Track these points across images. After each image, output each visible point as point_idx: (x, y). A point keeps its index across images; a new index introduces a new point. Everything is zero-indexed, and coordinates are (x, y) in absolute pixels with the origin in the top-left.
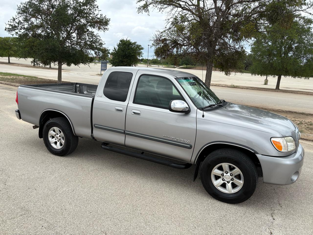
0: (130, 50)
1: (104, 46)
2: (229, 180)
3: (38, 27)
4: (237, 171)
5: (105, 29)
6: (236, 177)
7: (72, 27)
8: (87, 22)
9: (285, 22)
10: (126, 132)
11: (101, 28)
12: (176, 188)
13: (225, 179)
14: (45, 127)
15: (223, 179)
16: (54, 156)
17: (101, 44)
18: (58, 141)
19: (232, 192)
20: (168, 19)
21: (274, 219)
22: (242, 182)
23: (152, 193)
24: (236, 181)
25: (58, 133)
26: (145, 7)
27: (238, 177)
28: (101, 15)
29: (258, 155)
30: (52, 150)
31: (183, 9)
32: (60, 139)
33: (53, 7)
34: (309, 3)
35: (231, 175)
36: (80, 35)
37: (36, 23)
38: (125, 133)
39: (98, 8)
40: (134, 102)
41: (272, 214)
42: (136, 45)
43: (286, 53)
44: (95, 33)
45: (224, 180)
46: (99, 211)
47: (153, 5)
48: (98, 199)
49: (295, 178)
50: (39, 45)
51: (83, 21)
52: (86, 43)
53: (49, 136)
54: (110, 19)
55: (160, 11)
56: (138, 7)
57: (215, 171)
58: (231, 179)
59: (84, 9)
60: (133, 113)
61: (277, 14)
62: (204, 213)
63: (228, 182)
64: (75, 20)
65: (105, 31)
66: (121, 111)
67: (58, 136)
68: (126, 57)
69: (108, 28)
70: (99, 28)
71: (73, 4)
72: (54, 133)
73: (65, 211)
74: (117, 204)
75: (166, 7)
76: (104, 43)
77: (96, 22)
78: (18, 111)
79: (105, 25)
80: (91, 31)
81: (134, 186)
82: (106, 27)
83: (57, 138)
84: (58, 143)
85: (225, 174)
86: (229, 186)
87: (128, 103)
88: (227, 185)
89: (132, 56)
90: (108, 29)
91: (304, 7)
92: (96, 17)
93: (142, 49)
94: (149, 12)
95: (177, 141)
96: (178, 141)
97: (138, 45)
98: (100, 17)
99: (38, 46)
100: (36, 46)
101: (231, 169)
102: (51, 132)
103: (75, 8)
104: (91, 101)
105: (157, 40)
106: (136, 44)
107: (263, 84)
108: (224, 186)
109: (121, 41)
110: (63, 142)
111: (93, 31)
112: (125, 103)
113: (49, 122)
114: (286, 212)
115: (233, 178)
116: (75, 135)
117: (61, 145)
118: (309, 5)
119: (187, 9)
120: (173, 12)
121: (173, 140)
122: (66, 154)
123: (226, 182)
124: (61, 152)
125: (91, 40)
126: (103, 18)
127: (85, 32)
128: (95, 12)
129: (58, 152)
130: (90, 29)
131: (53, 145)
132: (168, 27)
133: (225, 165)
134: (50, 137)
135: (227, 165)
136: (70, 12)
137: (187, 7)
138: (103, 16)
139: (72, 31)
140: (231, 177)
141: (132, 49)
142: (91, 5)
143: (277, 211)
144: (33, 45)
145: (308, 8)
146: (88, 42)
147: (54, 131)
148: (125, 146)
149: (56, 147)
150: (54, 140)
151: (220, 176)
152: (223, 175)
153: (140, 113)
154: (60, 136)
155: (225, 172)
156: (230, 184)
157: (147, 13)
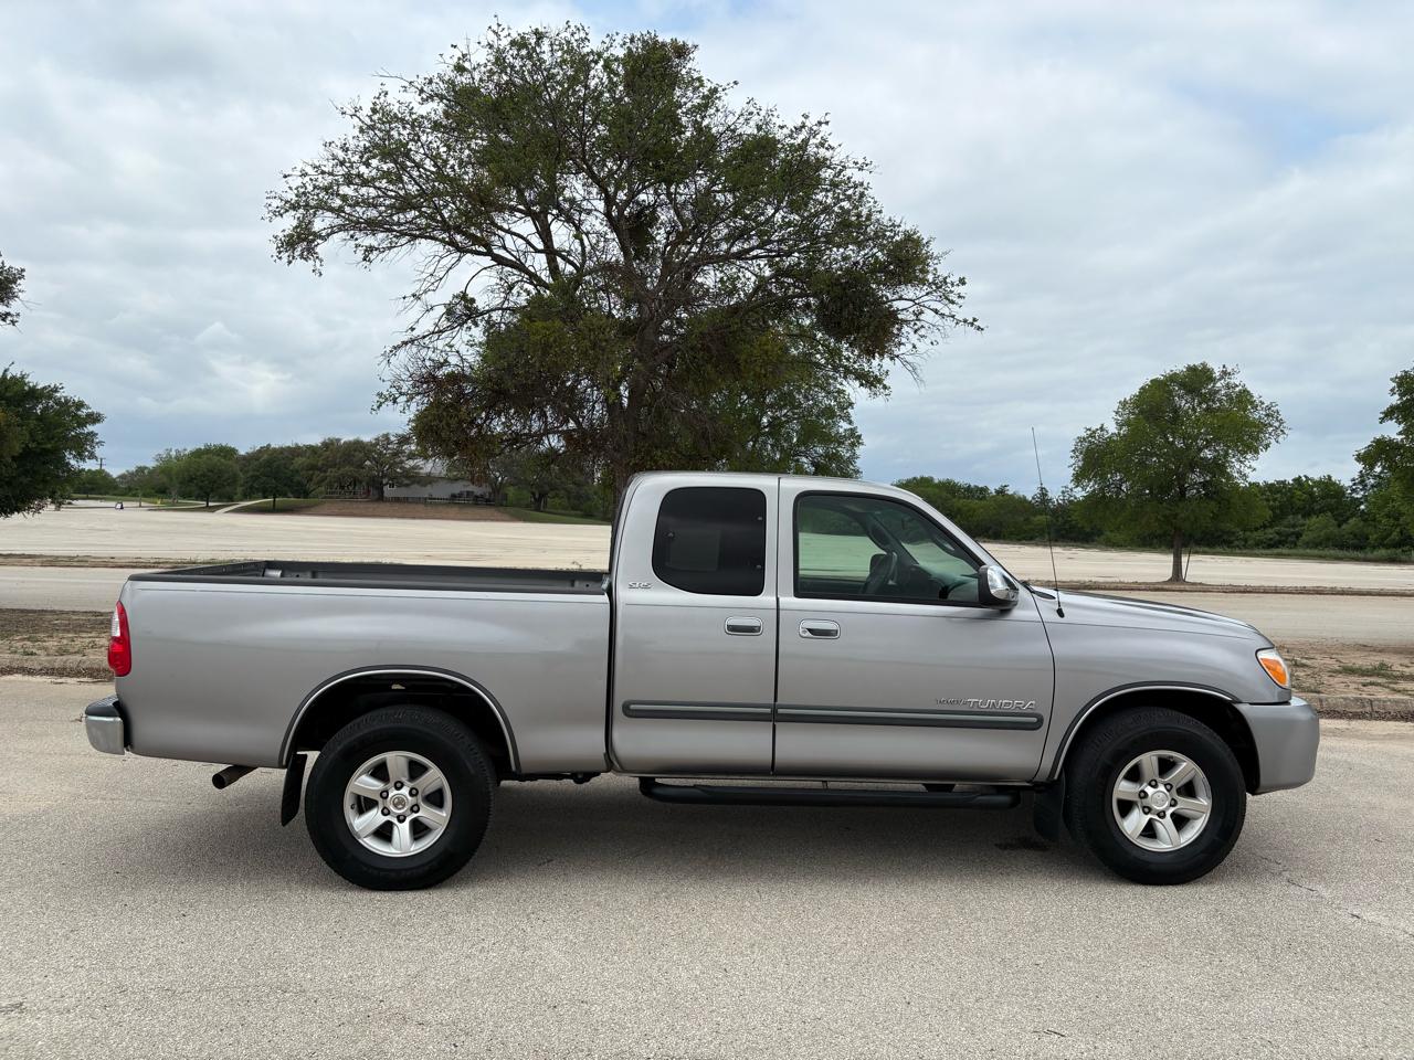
2: (1166, 804)
4: (1186, 768)
6: (1179, 792)
10: (780, 711)
13: (1152, 806)
15: (1145, 807)
18: (398, 817)
19: (1180, 842)
20: (414, 295)
21: (1311, 890)
22: (1205, 803)
24: (1185, 805)
25: (403, 779)
26: (302, 237)
27: (1188, 790)
29: (1243, 708)
31: (500, 260)
32: (411, 808)
35: (1168, 787)
38: (775, 716)
40: (799, 593)
41: (1289, 881)
42: (57, 400)
45: (1150, 812)
47: (349, 232)
53: (348, 801)
54: (23, 270)
55: (362, 259)
56: (280, 235)
57: (1124, 788)
58: (1169, 800)
60: (808, 634)
63: (1162, 815)
66: (753, 630)
67: (405, 791)
69: (12, 312)
72: (377, 785)
75: (390, 248)
78: (120, 709)
83: (395, 806)
84: (402, 831)
85: (1150, 790)
86: (1166, 825)
87: (778, 599)
88: (1158, 825)
90: (15, 318)
93: (95, 419)
94: (319, 258)
95: (987, 709)
96: (994, 710)
97: (67, 401)
101: (1166, 766)
102: (363, 783)
105: (423, 379)
106: (58, 395)
108: (1150, 831)
110: (437, 816)
112: (766, 599)
114: (1302, 870)
115: (1173, 799)
116: (514, 768)
117: (419, 830)
119: (512, 264)
121: (976, 709)
123: (1157, 817)
131: (374, 845)
133: (1149, 761)
134: (353, 806)
135: (1154, 757)
140: (1167, 794)
143: (1286, 873)
147: (380, 772)
148: (772, 770)
149: (394, 851)
150: (375, 818)
151: (1136, 799)
152: (1142, 794)
153: (835, 628)
154: (414, 792)
155: (1150, 784)
156: (1168, 820)
157: (311, 262)
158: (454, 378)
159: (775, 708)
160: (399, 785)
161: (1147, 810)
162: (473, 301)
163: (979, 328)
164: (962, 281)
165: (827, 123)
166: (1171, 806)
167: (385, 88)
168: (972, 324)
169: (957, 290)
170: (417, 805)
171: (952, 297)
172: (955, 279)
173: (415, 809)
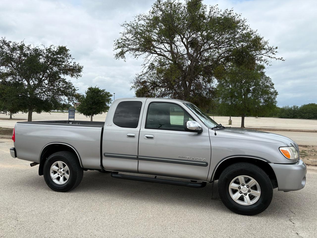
0: (99, 97)
1: (77, 92)
2: (247, 191)
3: (7, 75)
4: (253, 181)
5: (78, 75)
6: (252, 188)
7: (44, 74)
8: (59, 69)
9: (250, 64)
11: (74, 75)
12: (195, 208)
13: (242, 191)
14: (47, 162)
15: (240, 192)
16: (57, 192)
17: (74, 90)
18: (61, 175)
19: (251, 203)
20: (144, 64)
21: (293, 223)
22: (259, 192)
23: (174, 214)
24: (253, 192)
25: (62, 167)
26: (122, 54)
27: (255, 188)
28: (74, 63)
29: (271, 164)
30: (55, 186)
31: (159, 55)
32: (63, 174)
33: (25, 55)
34: (267, 48)
35: (248, 186)
36: (51, 82)
37: (6, 71)
38: (138, 158)
39: (71, 57)
40: (146, 127)
41: (290, 220)
42: (104, 92)
43: (246, 95)
44: (67, 80)
45: (242, 193)
46: (130, 233)
47: (130, 52)
48: (123, 223)
49: (303, 183)
50: (10, 92)
51: (55, 69)
52: (59, 89)
53: (51, 171)
54: (83, 66)
55: (135, 57)
56: (116, 54)
57: (233, 185)
58: (248, 190)
59: (58, 57)
60: (146, 138)
61: (243, 58)
62: (231, 225)
63: (246, 194)
64: (47, 68)
65: (77, 77)
66: (133, 136)
67: (62, 170)
68: (95, 105)
69: (81, 74)
70: (72, 76)
71: (47, 52)
72: (57, 168)
73: (96, 237)
74: (145, 226)
75: (141, 54)
76: (77, 89)
77: (69, 70)
78: (14, 149)
79: (78, 72)
80: (63, 78)
81: (153, 210)
82: (79, 74)
83: (60, 173)
84: (61, 179)
85: (242, 187)
86: (247, 198)
87: (140, 129)
88: (244, 197)
89: (101, 102)
90: (81, 76)
91: (263, 52)
92: (69, 65)
93: (111, 96)
94: (125, 58)
95: (192, 160)
96: (194, 160)
97: (106, 92)
98: (74, 64)
99: (8, 93)
100: (6, 94)
101: (247, 181)
102: (54, 167)
103: (47, 57)
104: (101, 130)
105: (137, 82)
107: (228, 124)
108: (242, 199)
109: (89, 89)
110: (67, 176)
111: (65, 78)
112: (138, 129)
113: (52, 157)
114: (300, 217)
115: (249, 190)
116: (82, 167)
117: (65, 179)
118: (267, 50)
119: (162, 55)
120: (149, 58)
121: (189, 160)
122: (71, 189)
123: (244, 195)
124: (66, 187)
125: (65, 86)
126: (76, 65)
127: (57, 79)
128: (68, 60)
129: (62, 187)
130: (62, 76)
131: (56, 181)
132: (145, 71)
133: (241, 178)
134: (52, 173)
135: (243, 177)
136: (42, 60)
137: (162, 54)
138: (76, 64)
139: (44, 79)
140: (247, 188)
141: (101, 96)
142: (65, 54)
143: (293, 217)
144: (3, 93)
145: (267, 52)
146: (62, 88)
147: (57, 165)
148: (138, 172)
149: (59, 183)
150: (56, 175)
151: (237, 189)
152: (239, 188)
153: (153, 137)
154: (64, 170)
155: (242, 185)
156: (247, 196)
157: (124, 59)
158: (145, 82)
159: (138, 156)
160: (61, 168)
161: (241, 193)
162: (154, 64)
163: (283, 60)
164: (277, 48)
165: (233, 10)
166: (248, 192)
167: (135, 19)
168: (281, 59)
169: (275, 50)
170: (64, 173)
171: (274, 52)
172: (275, 47)
173: (64, 174)
